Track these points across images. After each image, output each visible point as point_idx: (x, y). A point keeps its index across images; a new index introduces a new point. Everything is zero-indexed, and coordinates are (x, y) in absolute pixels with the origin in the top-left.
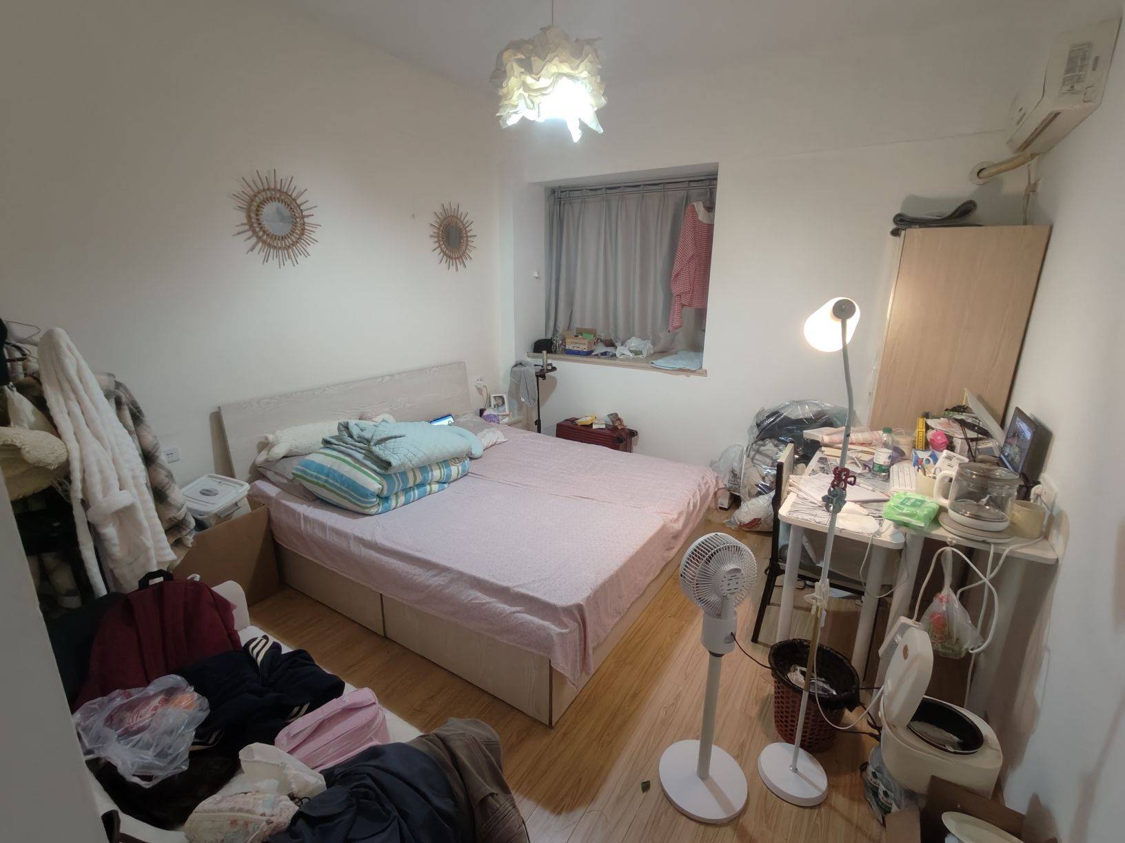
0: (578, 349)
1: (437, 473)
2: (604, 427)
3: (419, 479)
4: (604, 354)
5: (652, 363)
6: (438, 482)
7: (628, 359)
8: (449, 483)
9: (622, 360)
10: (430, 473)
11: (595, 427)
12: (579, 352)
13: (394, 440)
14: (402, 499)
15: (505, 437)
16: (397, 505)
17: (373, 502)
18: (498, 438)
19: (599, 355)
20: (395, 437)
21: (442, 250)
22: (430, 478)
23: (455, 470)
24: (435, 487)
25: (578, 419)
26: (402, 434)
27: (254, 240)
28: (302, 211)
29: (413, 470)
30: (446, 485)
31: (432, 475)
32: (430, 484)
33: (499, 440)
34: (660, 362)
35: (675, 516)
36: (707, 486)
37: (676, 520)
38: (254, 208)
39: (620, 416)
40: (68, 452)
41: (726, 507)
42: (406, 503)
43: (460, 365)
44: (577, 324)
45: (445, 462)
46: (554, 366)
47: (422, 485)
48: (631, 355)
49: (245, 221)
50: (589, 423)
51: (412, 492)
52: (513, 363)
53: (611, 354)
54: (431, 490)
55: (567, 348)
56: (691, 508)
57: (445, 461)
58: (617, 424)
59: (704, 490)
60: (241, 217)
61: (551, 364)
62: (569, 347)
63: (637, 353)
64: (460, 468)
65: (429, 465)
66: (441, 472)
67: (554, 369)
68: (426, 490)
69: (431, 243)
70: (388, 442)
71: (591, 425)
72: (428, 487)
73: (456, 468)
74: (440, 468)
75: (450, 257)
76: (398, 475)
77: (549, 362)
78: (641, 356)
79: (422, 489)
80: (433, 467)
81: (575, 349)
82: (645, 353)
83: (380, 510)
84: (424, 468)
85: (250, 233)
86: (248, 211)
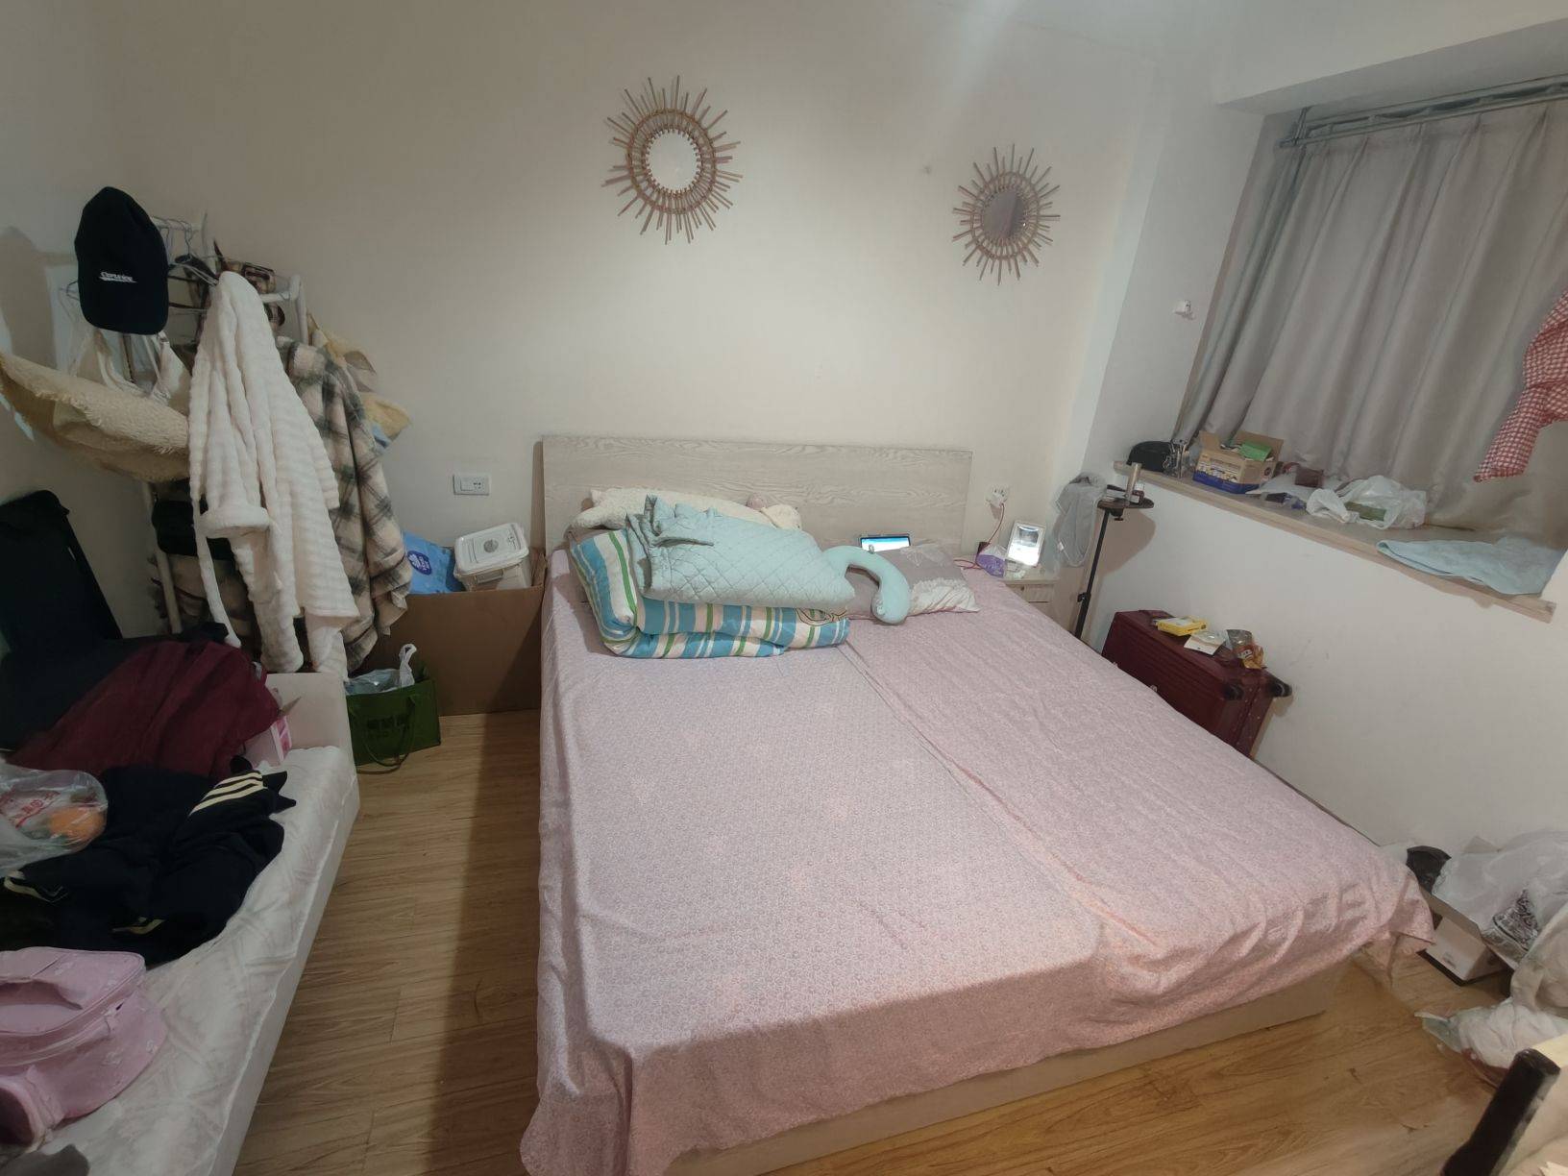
0: (1224, 477)
1: (758, 625)
2: (1211, 651)
3: (718, 623)
4: (1278, 498)
5: (1385, 546)
6: (763, 641)
7: (1332, 523)
8: (789, 649)
9: (1317, 522)
10: (744, 622)
11: (1189, 645)
12: (1221, 481)
13: (690, 546)
14: (679, 647)
15: (977, 604)
16: (666, 652)
17: (614, 635)
18: (960, 602)
19: (1262, 498)
20: (695, 542)
21: (975, 240)
22: (742, 628)
23: (802, 630)
24: (751, 647)
25: (1165, 615)
26: (708, 540)
27: (633, 193)
28: (714, 151)
29: (710, 606)
30: (776, 651)
31: (748, 626)
32: (743, 639)
33: (959, 606)
34: (1412, 550)
35: (1159, 953)
36: (1349, 915)
37: (1156, 965)
38: (638, 143)
39: (1258, 641)
40: (189, 436)
41: (1462, 973)
42: (687, 655)
43: (961, 456)
44: (1254, 426)
45: (788, 611)
46: (1146, 496)
47: (724, 635)
48: (1345, 515)
49: (622, 162)
50: (1181, 633)
51: (703, 642)
52: (1073, 477)
53: (1294, 501)
54: (741, 649)
55: (1199, 468)
56: (1246, 948)
57: (786, 610)
58: (1243, 657)
59: (1328, 919)
60: (619, 156)
61: (1141, 494)
62: (1204, 467)
63: (1368, 513)
64: (818, 630)
65: (748, 607)
66: (768, 626)
67: (1147, 503)
68: (731, 646)
69: (954, 224)
70: (679, 546)
71: (1186, 638)
72: (736, 644)
73: (807, 628)
74: (769, 619)
75: (988, 253)
76: (677, 606)
77: (1139, 487)
78: (1374, 524)
79: (723, 642)
80: (753, 612)
81: (1215, 473)
82: (1388, 522)
83: (630, 652)
84: (736, 608)
85: (628, 183)
86: (630, 147)
